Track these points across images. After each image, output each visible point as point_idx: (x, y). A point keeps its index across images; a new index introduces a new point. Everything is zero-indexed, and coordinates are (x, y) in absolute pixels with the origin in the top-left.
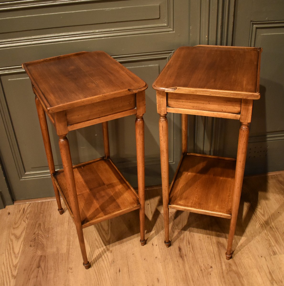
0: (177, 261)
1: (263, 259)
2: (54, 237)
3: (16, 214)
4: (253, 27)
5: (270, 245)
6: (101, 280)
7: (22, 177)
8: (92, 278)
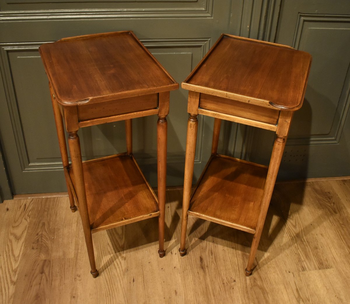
0: (198, 273)
1: (291, 274)
2: (60, 240)
3: (15, 210)
4: (300, 19)
5: (300, 260)
6: (113, 290)
7: (24, 169)
8: (103, 287)
